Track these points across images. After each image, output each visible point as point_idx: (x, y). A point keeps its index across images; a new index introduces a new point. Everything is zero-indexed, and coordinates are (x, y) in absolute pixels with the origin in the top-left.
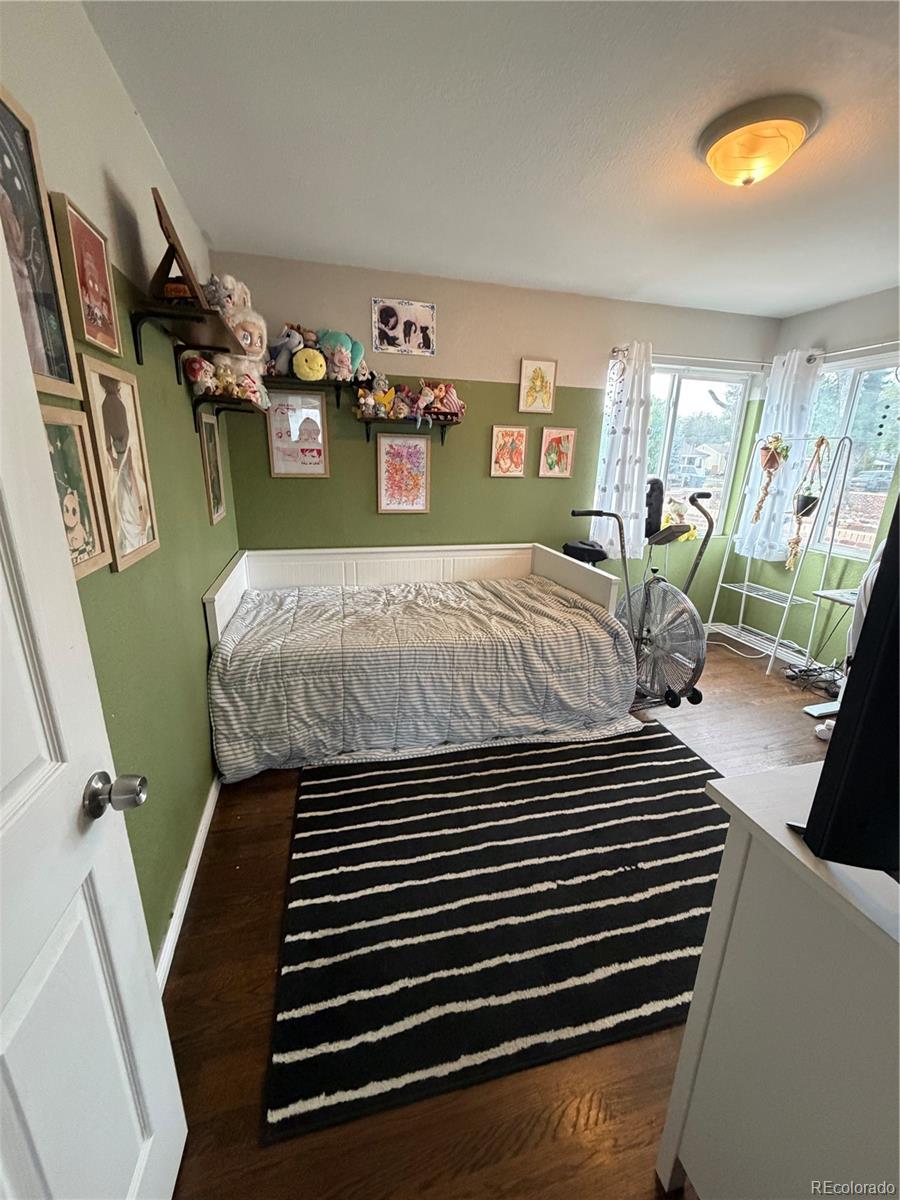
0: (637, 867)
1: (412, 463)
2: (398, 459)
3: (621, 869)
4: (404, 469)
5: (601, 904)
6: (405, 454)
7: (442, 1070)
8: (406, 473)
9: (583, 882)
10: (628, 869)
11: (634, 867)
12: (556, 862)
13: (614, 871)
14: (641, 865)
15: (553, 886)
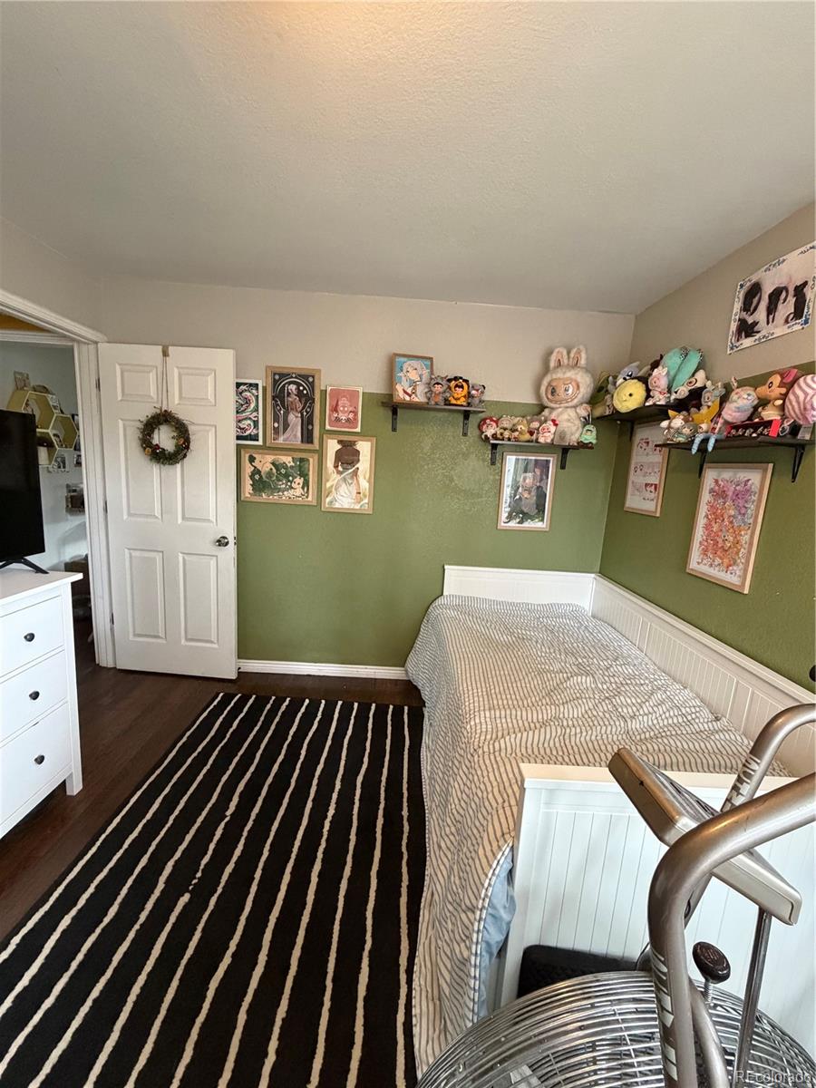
0: (188, 891)
1: (738, 508)
2: (721, 501)
3: (199, 875)
4: (726, 516)
5: (188, 838)
6: (730, 493)
7: (188, 734)
8: (726, 522)
9: (214, 835)
10: (195, 881)
11: (191, 888)
12: (245, 825)
13: (202, 867)
14: (186, 898)
15: (229, 813)
